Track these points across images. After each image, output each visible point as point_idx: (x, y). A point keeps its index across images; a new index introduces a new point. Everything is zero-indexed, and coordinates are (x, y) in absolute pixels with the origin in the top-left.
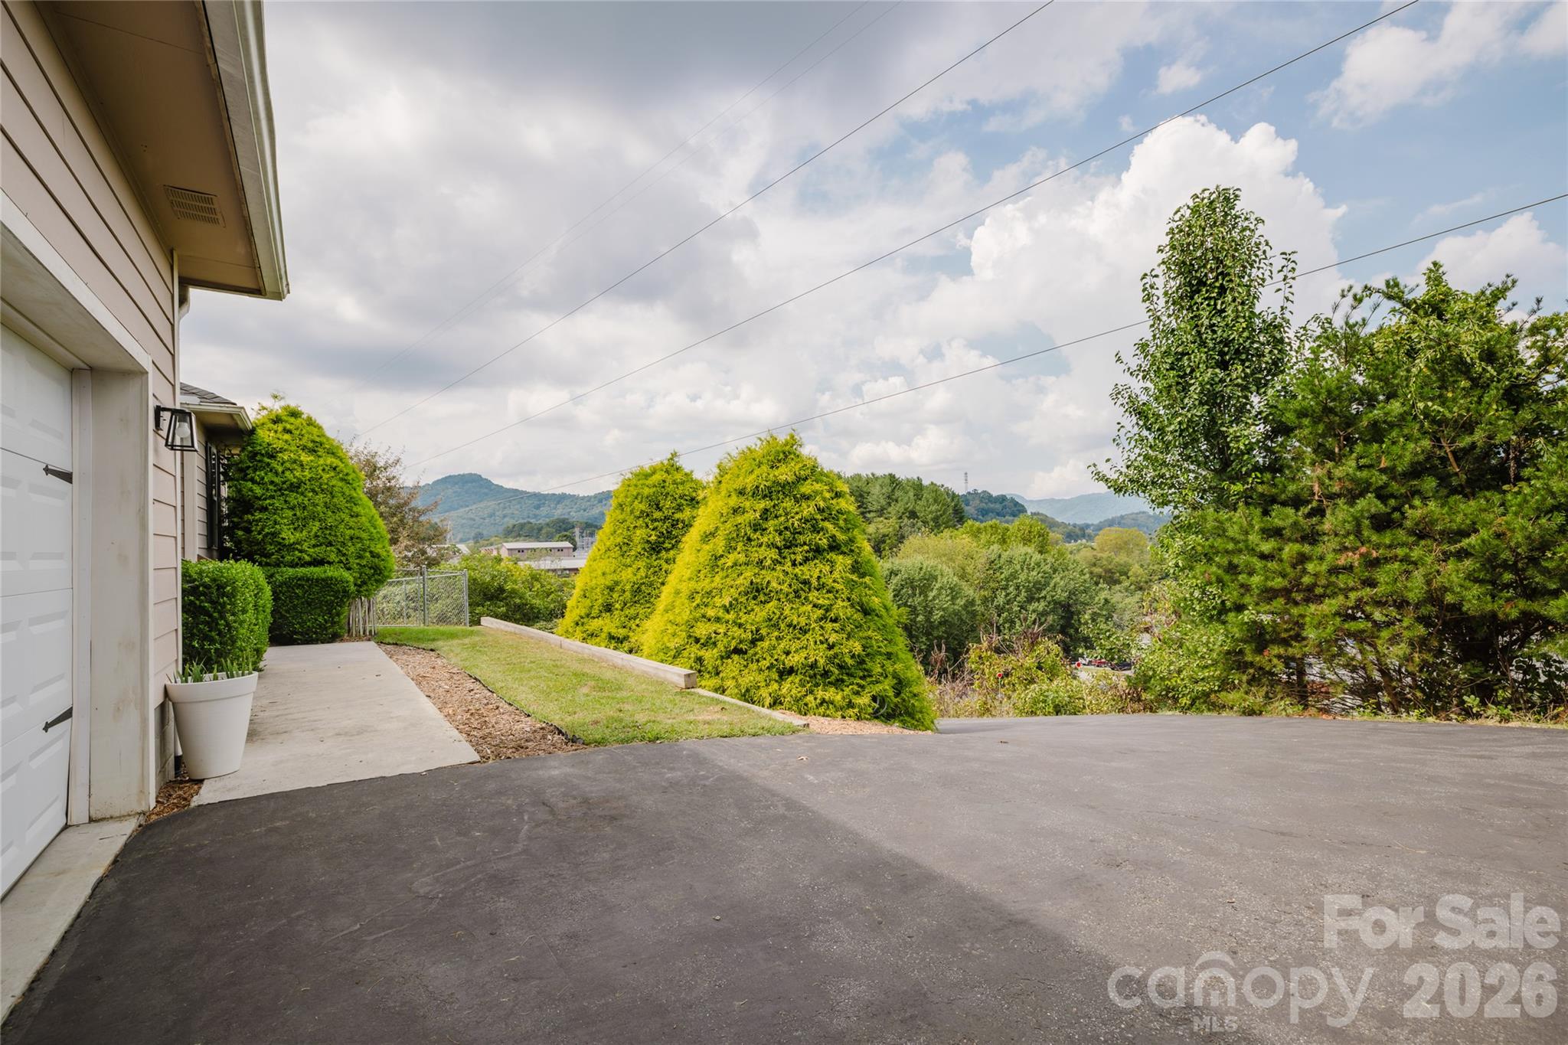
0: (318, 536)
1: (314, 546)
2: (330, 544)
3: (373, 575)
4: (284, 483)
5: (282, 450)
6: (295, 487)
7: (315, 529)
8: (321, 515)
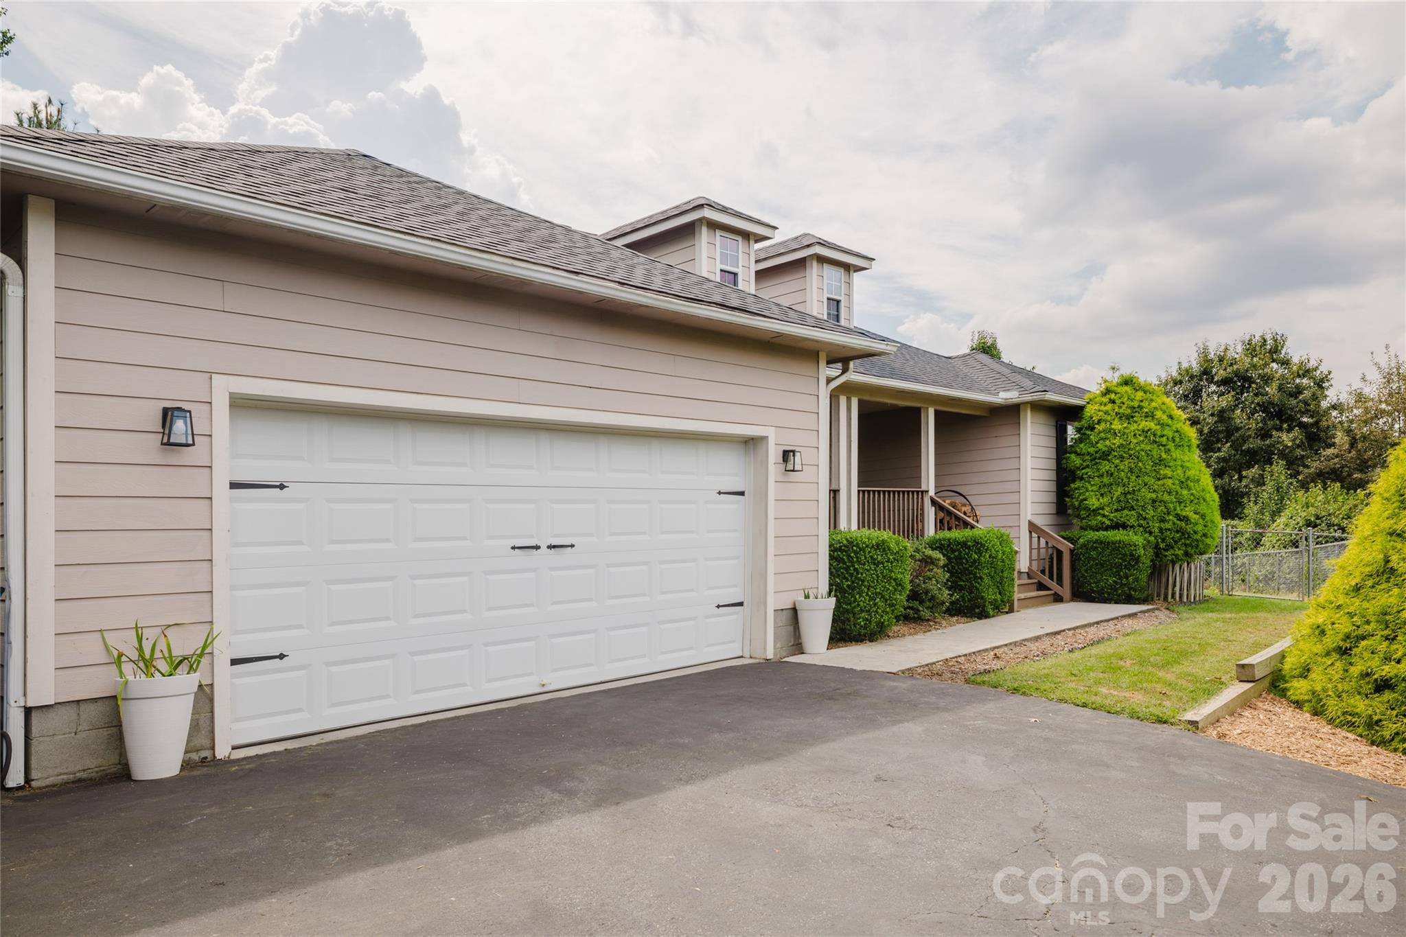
0: (1120, 501)
1: (1117, 510)
2: (1132, 508)
3: (1180, 539)
4: (1096, 452)
5: (1099, 422)
6: (1105, 455)
7: (1117, 494)
8: (1125, 480)
